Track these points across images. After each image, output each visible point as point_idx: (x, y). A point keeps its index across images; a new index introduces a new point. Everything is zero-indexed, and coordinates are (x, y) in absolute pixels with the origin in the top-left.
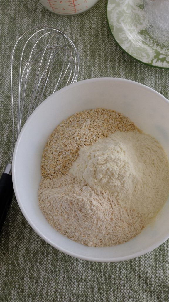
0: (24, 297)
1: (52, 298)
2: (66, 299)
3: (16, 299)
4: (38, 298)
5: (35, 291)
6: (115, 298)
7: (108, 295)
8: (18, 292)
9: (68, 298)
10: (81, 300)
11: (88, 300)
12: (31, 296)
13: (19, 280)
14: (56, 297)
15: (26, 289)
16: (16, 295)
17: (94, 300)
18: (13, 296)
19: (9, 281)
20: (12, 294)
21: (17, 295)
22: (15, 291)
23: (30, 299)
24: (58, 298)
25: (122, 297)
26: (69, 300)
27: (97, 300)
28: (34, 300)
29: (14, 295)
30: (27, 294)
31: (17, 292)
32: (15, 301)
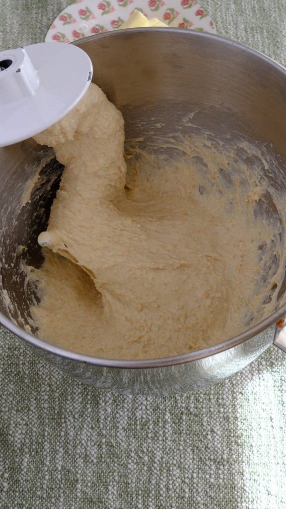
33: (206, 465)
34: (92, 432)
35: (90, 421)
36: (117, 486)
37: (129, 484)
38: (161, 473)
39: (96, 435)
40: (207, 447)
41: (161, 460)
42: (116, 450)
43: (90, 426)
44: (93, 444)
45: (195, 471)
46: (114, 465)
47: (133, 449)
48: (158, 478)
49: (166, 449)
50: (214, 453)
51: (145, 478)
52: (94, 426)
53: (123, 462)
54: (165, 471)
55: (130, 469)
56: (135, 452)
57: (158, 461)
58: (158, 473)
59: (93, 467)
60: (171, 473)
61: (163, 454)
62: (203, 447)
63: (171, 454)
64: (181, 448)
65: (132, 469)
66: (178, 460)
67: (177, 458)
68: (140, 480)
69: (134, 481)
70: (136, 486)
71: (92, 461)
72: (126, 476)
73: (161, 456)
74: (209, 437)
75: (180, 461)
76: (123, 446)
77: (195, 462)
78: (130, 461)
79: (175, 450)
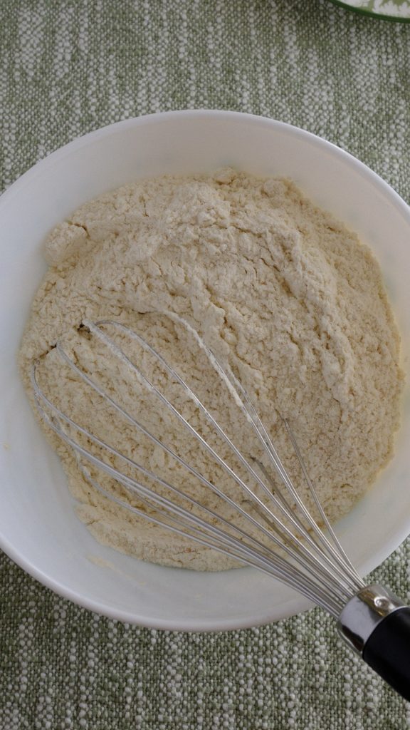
0: (55, 640)
1: (134, 636)
2: (174, 637)
3: (33, 648)
4: (96, 640)
5: (86, 621)
6: (310, 625)
7: (291, 621)
8: (38, 628)
9: (181, 635)
10: (216, 637)
11: (237, 636)
12: (74, 635)
13: (40, 594)
14: (146, 633)
15: (60, 617)
16: (31, 635)
17: (252, 636)
18: (23, 639)
19: (10, 600)
20: (22, 635)
21: (34, 636)
22: (29, 625)
23: (73, 643)
24: (152, 637)
25: (329, 623)
26: (183, 640)
27: (262, 635)
28: (84, 647)
29: (26, 636)
30: (63, 631)
31: (35, 628)
32: (30, 651)
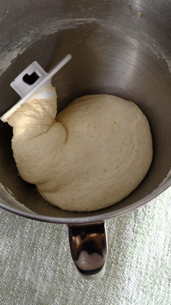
33: (120, 300)
34: (52, 261)
35: (52, 254)
36: (61, 300)
37: (68, 300)
38: (89, 298)
39: (54, 264)
40: (123, 288)
41: (91, 290)
42: (65, 277)
43: (51, 257)
44: (51, 269)
45: (112, 302)
46: (61, 286)
47: (75, 279)
48: (87, 301)
49: (96, 283)
50: (127, 294)
51: (79, 299)
52: (54, 257)
53: (67, 285)
54: (93, 297)
55: (71, 291)
56: (76, 281)
57: (90, 290)
58: (88, 298)
59: (48, 284)
60: (96, 300)
61: (94, 286)
62: (120, 288)
63: (99, 287)
64: (106, 285)
65: (72, 291)
66: (103, 292)
67: (102, 291)
68: (76, 300)
69: (72, 299)
70: (72, 303)
71: (48, 280)
72: (67, 295)
73: (92, 287)
74: (126, 282)
75: (103, 293)
76: (70, 275)
77: (113, 296)
78: (72, 286)
79: (102, 285)
